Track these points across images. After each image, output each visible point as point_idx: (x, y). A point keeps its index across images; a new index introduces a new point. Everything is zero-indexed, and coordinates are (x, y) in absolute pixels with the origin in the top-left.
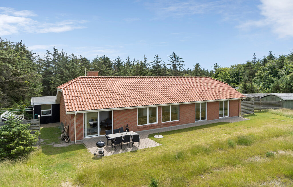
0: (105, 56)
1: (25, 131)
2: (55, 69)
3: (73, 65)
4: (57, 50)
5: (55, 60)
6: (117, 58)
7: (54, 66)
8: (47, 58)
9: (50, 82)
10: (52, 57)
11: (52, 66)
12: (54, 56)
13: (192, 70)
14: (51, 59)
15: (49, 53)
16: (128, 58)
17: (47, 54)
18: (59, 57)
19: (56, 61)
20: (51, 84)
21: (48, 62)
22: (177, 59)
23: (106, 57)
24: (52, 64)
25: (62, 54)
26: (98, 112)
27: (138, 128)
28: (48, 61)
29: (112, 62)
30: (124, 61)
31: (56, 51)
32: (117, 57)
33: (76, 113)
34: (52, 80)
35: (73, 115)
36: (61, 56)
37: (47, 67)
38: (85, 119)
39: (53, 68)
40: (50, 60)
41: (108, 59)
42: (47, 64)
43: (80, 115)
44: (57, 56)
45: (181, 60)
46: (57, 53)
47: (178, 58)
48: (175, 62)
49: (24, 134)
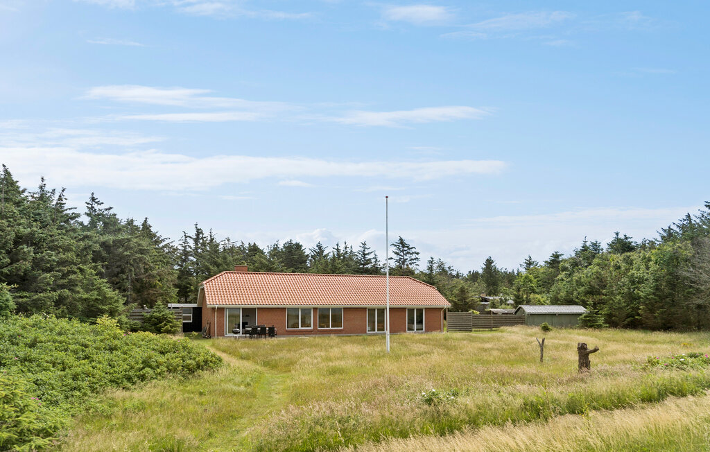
0: (291, 241)
1: (171, 316)
2: (198, 264)
3: (225, 258)
4: (200, 229)
5: (196, 249)
6: (318, 246)
7: (195, 260)
8: (184, 245)
9: (188, 288)
10: (191, 243)
11: (191, 261)
12: (196, 240)
13: (481, 271)
14: (190, 247)
15: (186, 237)
16: (338, 245)
17: (184, 238)
18: (204, 244)
19: (199, 250)
20: (191, 291)
21: (186, 253)
22: (406, 249)
23: (294, 242)
24: (191, 255)
25: (209, 238)
26: (240, 308)
27: (287, 331)
28: (185, 250)
29: (306, 254)
30: (329, 251)
31: (199, 232)
32: (317, 243)
33: (216, 307)
34: (191, 285)
35: (214, 309)
36: (207, 242)
37: (184, 261)
38: (227, 313)
39: (193, 263)
40: (189, 249)
41: (298, 246)
42: (183, 257)
43: (221, 310)
44: (201, 241)
45: (413, 250)
46: (201, 235)
47: (407, 247)
48: (402, 254)
49: (170, 318)
